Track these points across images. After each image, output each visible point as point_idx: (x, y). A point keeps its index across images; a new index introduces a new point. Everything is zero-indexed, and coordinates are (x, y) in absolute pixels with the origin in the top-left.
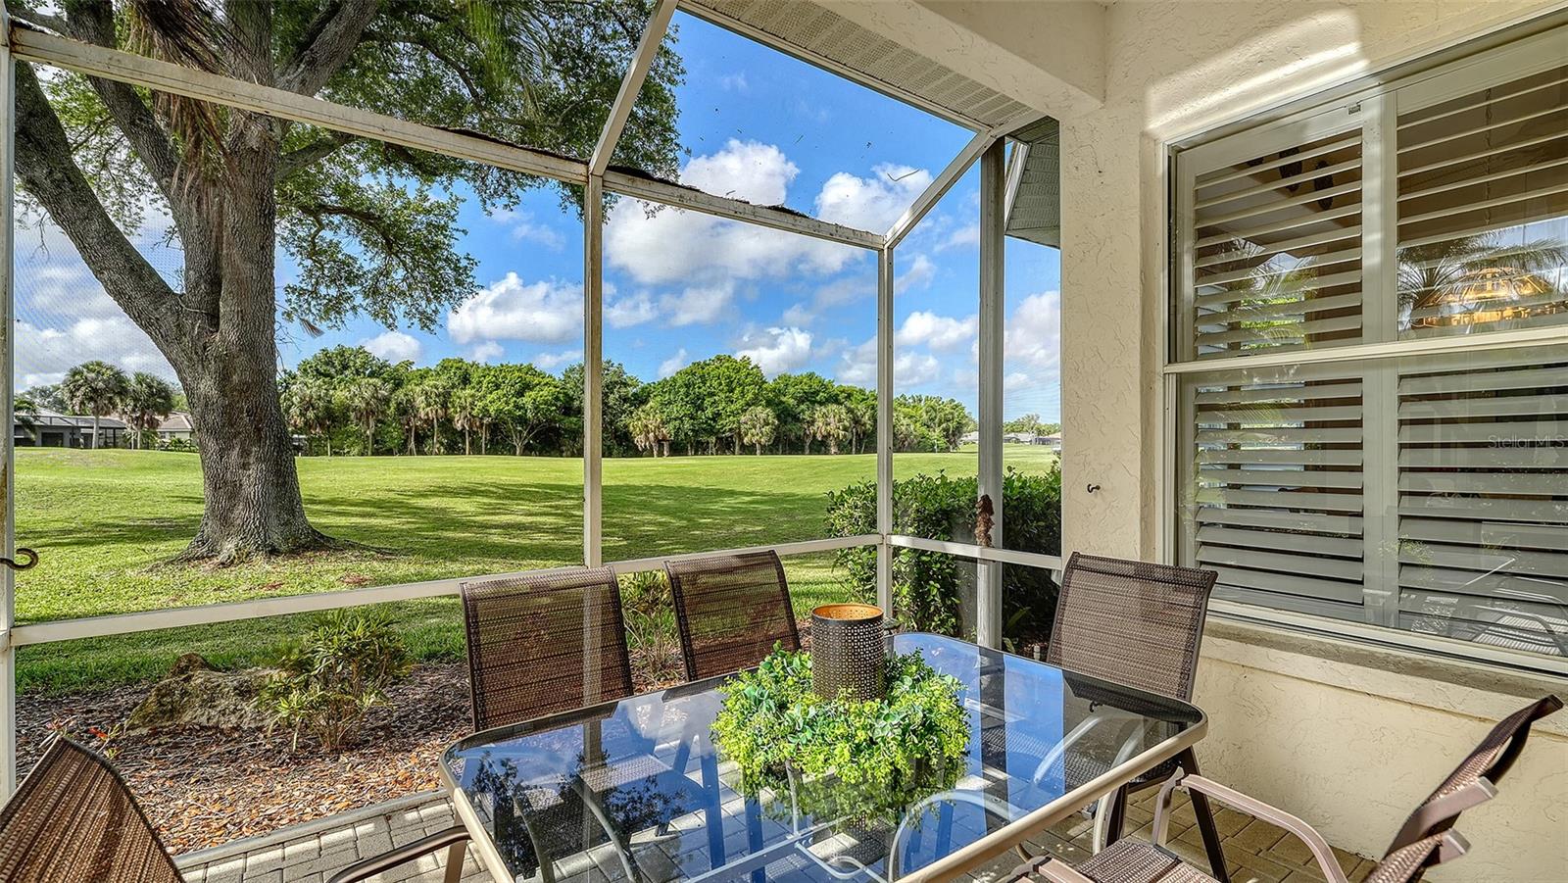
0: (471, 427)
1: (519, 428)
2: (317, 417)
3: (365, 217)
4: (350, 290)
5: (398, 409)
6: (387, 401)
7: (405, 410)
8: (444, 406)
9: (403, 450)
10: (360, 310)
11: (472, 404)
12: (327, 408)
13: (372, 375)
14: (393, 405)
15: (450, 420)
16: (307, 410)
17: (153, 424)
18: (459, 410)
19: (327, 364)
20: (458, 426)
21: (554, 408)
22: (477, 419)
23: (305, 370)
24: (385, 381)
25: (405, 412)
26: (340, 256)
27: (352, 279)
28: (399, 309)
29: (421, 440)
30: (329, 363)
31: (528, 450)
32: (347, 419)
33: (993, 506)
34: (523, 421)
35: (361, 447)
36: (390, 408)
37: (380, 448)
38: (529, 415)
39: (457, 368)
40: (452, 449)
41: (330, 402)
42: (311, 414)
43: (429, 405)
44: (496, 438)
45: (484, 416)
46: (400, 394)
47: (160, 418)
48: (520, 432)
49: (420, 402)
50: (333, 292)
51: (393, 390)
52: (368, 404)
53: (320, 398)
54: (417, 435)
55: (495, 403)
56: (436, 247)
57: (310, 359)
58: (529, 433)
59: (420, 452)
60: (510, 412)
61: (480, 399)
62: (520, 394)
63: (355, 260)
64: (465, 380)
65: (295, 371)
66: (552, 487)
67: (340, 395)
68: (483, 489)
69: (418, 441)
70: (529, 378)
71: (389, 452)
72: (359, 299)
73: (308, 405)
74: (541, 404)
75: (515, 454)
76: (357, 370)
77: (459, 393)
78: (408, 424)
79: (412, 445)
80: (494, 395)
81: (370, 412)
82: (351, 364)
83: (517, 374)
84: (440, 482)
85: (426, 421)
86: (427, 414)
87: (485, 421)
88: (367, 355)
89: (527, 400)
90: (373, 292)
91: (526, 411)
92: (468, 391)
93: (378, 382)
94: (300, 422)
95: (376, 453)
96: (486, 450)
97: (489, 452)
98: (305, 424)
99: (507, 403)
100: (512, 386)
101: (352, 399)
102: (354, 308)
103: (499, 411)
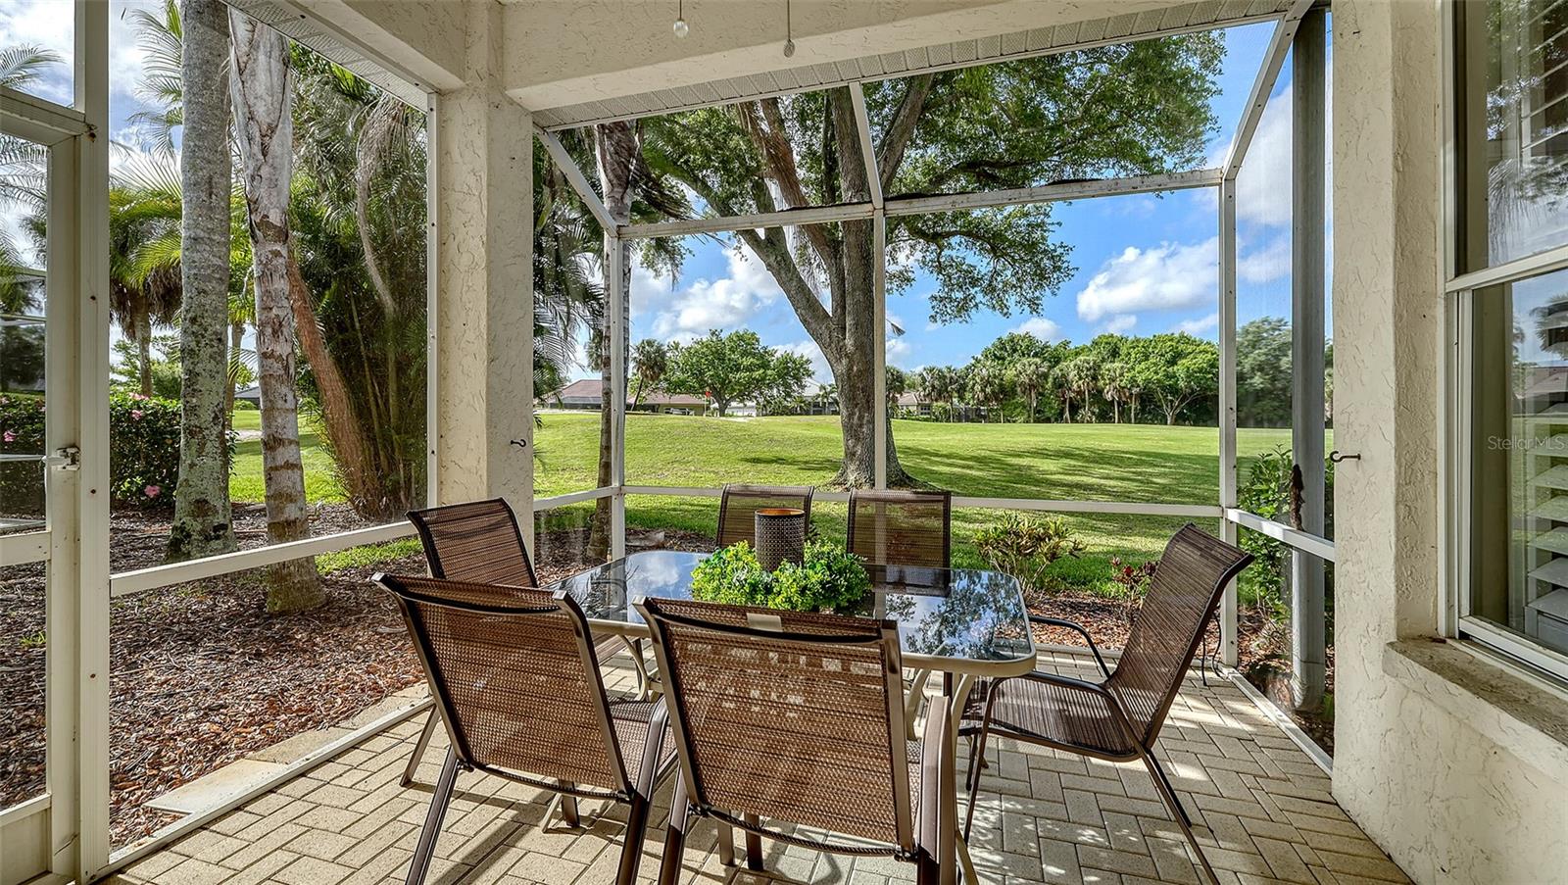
0: (1120, 398)
1: (1170, 398)
2: (993, 392)
3: (975, 233)
4: (973, 291)
5: (1054, 383)
6: (1045, 376)
7: (1061, 384)
8: (1095, 378)
9: (1059, 418)
10: (980, 305)
11: (1122, 375)
12: (1000, 385)
13: (1036, 355)
14: (1050, 380)
15: (1100, 392)
16: (986, 387)
17: (895, 400)
18: (1108, 382)
19: (1001, 349)
20: (1109, 397)
21: (1211, 376)
22: (1126, 390)
23: (986, 356)
24: (1045, 359)
25: (1061, 386)
26: (964, 267)
27: (974, 282)
28: (1012, 299)
29: (1075, 409)
30: (1003, 348)
31: (1180, 420)
32: (1014, 393)
33: (1303, 478)
34: (1174, 390)
35: (1026, 416)
36: (1047, 383)
37: (1040, 417)
38: (1182, 384)
39: (1106, 343)
40: (1104, 417)
41: (1002, 379)
42: (988, 390)
43: (1080, 378)
44: (1147, 406)
45: (1132, 386)
46: (1057, 370)
47: (898, 396)
48: (1172, 401)
49: (1072, 375)
50: (960, 295)
51: (1050, 368)
52: (1031, 379)
53: (995, 377)
54: (1072, 406)
55: (1145, 373)
56: (1034, 244)
57: (990, 346)
58: (1182, 401)
59: (1073, 420)
60: (1158, 380)
61: (1129, 371)
62: (1172, 362)
63: (975, 267)
64: (1115, 353)
65: (980, 357)
66: (1148, 454)
67: (1009, 374)
68: (1078, 452)
69: (1071, 410)
70: (1181, 347)
71: (1048, 420)
72: (980, 297)
73: (987, 382)
74: (1196, 372)
75: (1166, 424)
76: (1023, 352)
77: (1109, 366)
78: (1063, 396)
79: (1067, 414)
80: (1143, 365)
81: (1032, 386)
82: (1018, 348)
83: (1169, 343)
84: (1042, 445)
85: (1079, 393)
86: (1079, 387)
87: (1135, 390)
88: (1031, 339)
89: (1180, 369)
90: (990, 290)
91: (1178, 380)
92: (1116, 364)
93: (1038, 360)
94: (981, 396)
95: (1037, 421)
96: (1135, 419)
97: (1139, 421)
98: (986, 398)
99: (1156, 373)
100: (1162, 355)
101: (1017, 376)
102: (976, 305)
103: (1147, 381)
